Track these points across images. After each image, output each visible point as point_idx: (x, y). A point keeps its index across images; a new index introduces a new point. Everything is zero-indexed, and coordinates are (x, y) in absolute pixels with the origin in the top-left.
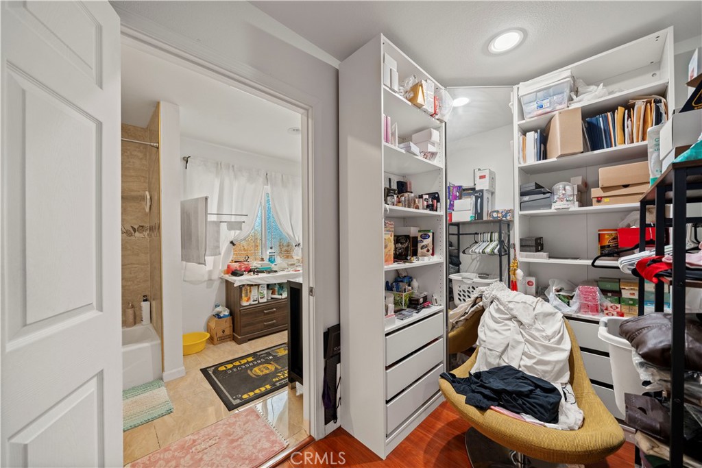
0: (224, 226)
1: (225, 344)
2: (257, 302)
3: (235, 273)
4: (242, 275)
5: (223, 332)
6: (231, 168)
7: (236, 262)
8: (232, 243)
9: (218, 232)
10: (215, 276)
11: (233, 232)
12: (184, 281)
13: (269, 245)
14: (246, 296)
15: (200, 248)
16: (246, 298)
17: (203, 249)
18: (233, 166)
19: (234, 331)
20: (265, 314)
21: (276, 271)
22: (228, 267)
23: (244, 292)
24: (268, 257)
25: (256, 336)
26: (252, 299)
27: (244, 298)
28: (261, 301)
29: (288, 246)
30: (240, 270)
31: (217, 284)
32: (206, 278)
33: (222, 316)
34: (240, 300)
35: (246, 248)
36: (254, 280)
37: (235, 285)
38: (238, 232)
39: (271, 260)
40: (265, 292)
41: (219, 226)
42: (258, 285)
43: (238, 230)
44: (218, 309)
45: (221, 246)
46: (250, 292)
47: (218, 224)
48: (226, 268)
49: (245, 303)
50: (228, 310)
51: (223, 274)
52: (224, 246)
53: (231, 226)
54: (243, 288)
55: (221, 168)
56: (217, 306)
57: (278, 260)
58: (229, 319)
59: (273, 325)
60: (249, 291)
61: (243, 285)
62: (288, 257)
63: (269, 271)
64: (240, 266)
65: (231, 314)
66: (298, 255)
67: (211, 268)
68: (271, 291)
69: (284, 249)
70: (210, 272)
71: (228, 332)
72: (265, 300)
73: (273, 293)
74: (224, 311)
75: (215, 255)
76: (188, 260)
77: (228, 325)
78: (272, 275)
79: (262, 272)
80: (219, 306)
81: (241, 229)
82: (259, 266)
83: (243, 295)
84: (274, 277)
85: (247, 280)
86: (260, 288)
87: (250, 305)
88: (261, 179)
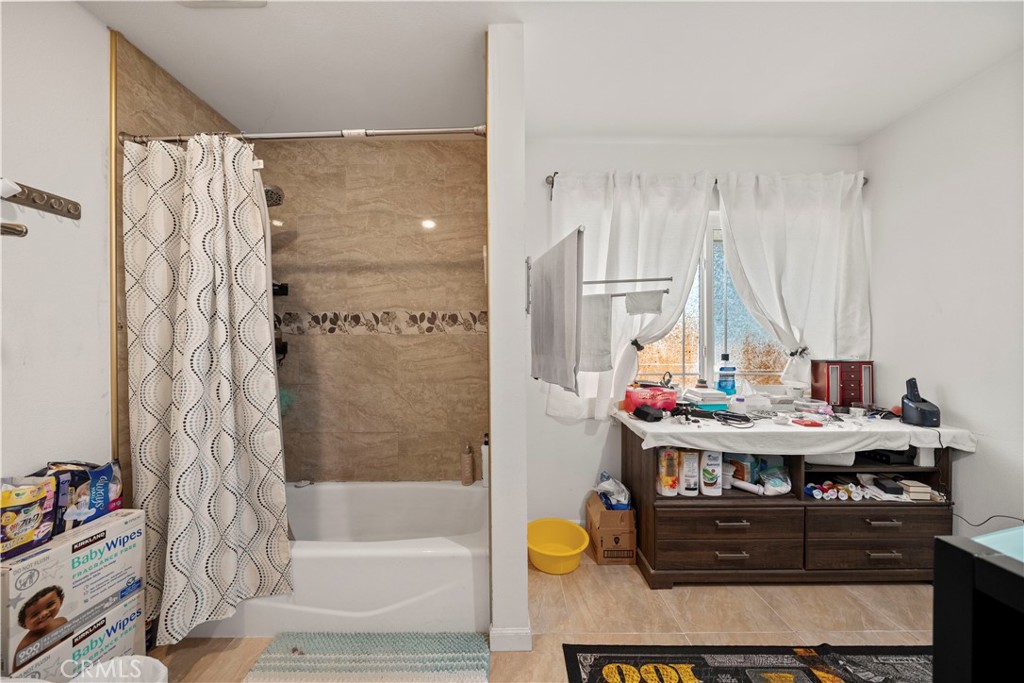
0: (620, 304)
1: (618, 568)
2: (695, 493)
3: (643, 412)
4: (658, 419)
5: (617, 540)
6: (635, 181)
7: (644, 386)
8: (635, 343)
9: (607, 319)
10: (602, 413)
11: (637, 317)
12: (547, 415)
13: (719, 350)
14: (670, 473)
15: (567, 354)
16: (669, 480)
17: (573, 357)
18: (639, 177)
19: (639, 544)
20: (718, 530)
21: (746, 419)
22: (628, 395)
23: (664, 464)
24: (717, 379)
25: (693, 579)
26: (683, 485)
27: (665, 480)
28: (707, 491)
29: (768, 353)
30: (654, 405)
31: (604, 429)
32: (585, 414)
33: (614, 502)
34: (655, 482)
35: (664, 357)
36: (689, 439)
37: (645, 446)
38: (649, 317)
39: (725, 384)
40: (719, 471)
41: (608, 306)
42: (700, 452)
43: (652, 311)
44: (607, 486)
45: (612, 351)
46: (680, 464)
47: (606, 300)
48: (622, 398)
49: (667, 492)
50: (627, 493)
51: (616, 410)
52: (620, 349)
53: (636, 304)
54: (663, 454)
55: (615, 186)
56: (604, 477)
57: (744, 387)
58: (628, 514)
59: (740, 564)
60: (676, 462)
61: (664, 447)
62: (767, 381)
63: (727, 417)
64: (653, 397)
65: (634, 502)
66: (797, 378)
67: (595, 396)
68: (732, 470)
69: (758, 360)
70: (592, 402)
71: (627, 543)
72: (716, 492)
73: (738, 475)
74: (619, 493)
75: (601, 369)
76: (549, 379)
77: (627, 529)
78: (734, 428)
79: (708, 415)
80: (608, 478)
81: (658, 310)
82: (697, 399)
83: (663, 470)
84: (743, 435)
85: (672, 436)
86: (705, 460)
87: (679, 497)
88: (702, 197)
